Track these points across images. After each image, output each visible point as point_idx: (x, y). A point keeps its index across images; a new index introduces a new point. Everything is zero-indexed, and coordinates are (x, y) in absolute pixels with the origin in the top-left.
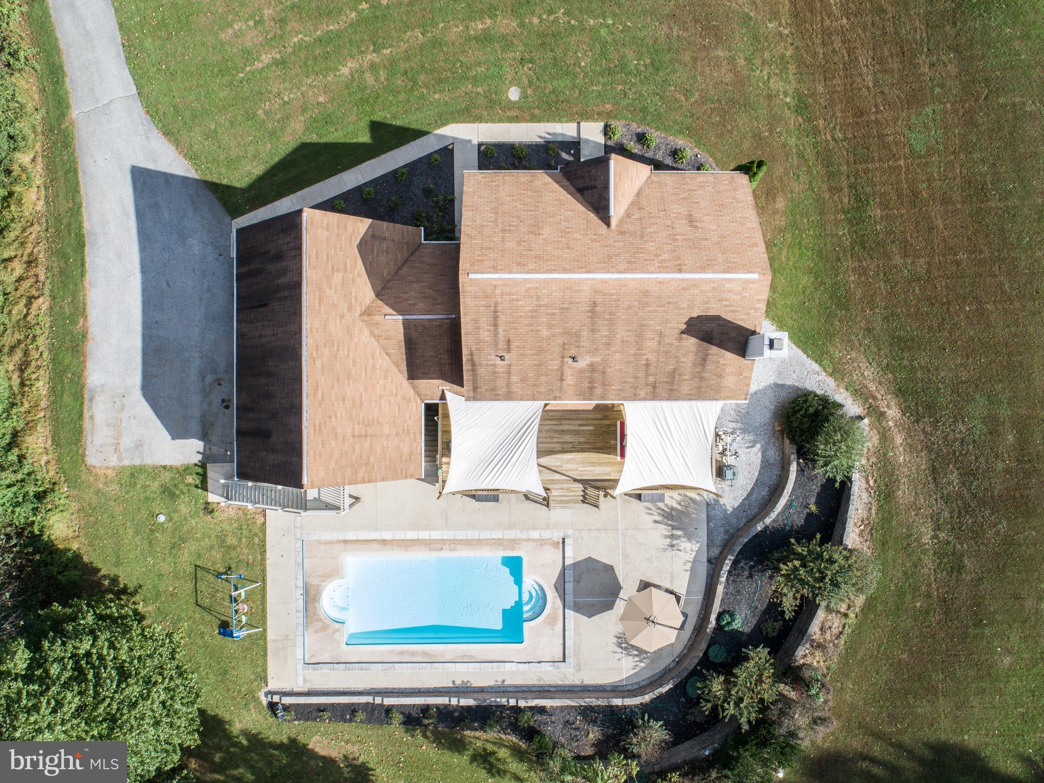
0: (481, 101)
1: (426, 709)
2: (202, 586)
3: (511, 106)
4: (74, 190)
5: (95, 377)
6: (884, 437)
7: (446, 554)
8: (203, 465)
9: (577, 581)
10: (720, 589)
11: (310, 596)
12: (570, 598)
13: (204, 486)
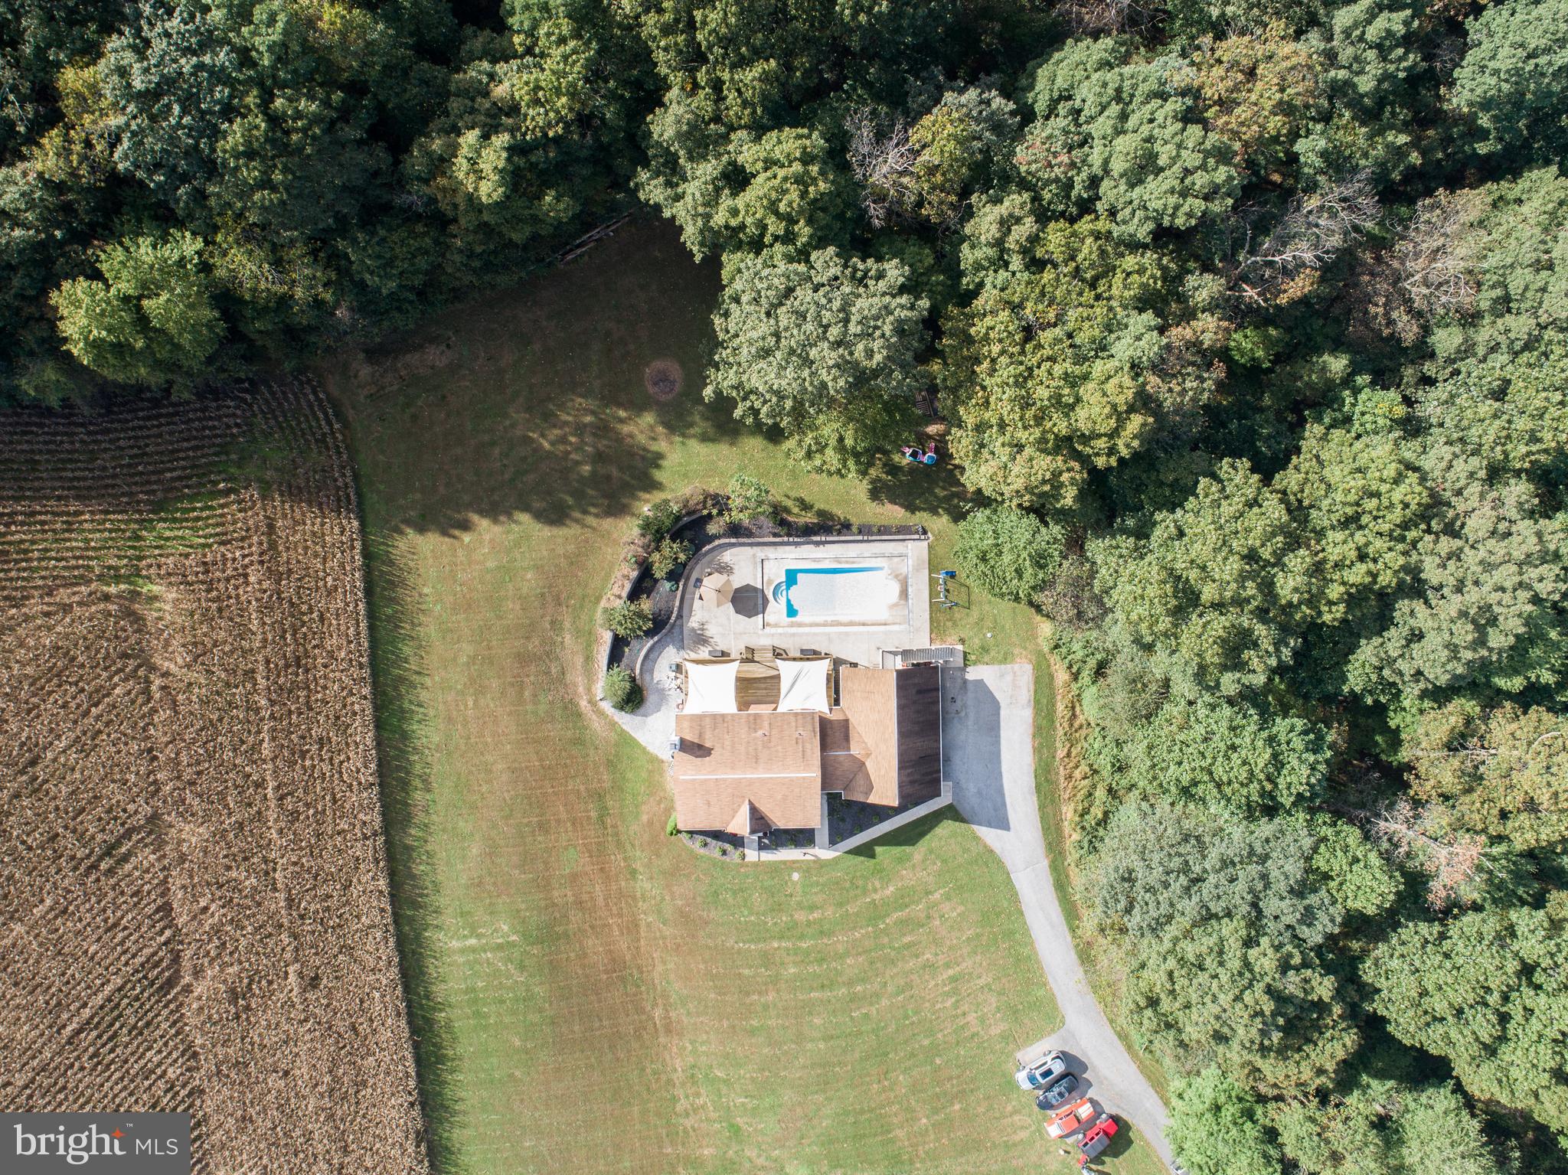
0: (814, 872)
1: (839, 533)
2: (965, 598)
3: (797, 870)
4: (1043, 818)
5: (1028, 714)
6: (589, 690)
7: (829, 619)
8: (966, 665)
9: (756, 605)
10: (677, 604)
11: (904, 594)
12: (760, 595)
13: (965, 654)
